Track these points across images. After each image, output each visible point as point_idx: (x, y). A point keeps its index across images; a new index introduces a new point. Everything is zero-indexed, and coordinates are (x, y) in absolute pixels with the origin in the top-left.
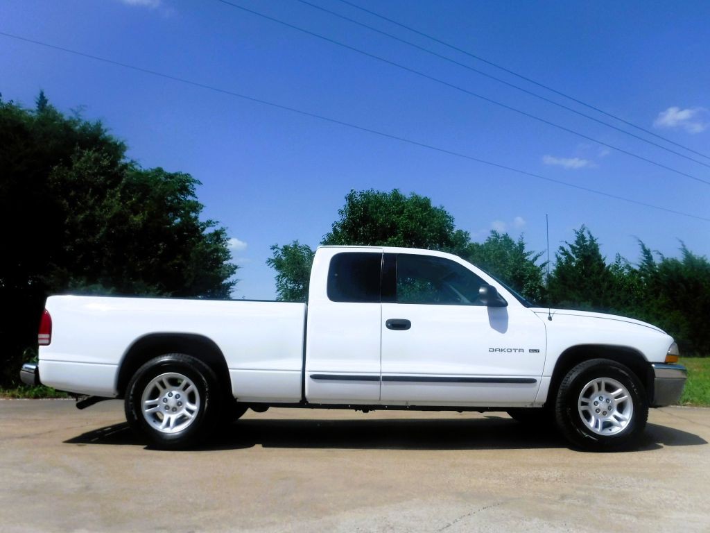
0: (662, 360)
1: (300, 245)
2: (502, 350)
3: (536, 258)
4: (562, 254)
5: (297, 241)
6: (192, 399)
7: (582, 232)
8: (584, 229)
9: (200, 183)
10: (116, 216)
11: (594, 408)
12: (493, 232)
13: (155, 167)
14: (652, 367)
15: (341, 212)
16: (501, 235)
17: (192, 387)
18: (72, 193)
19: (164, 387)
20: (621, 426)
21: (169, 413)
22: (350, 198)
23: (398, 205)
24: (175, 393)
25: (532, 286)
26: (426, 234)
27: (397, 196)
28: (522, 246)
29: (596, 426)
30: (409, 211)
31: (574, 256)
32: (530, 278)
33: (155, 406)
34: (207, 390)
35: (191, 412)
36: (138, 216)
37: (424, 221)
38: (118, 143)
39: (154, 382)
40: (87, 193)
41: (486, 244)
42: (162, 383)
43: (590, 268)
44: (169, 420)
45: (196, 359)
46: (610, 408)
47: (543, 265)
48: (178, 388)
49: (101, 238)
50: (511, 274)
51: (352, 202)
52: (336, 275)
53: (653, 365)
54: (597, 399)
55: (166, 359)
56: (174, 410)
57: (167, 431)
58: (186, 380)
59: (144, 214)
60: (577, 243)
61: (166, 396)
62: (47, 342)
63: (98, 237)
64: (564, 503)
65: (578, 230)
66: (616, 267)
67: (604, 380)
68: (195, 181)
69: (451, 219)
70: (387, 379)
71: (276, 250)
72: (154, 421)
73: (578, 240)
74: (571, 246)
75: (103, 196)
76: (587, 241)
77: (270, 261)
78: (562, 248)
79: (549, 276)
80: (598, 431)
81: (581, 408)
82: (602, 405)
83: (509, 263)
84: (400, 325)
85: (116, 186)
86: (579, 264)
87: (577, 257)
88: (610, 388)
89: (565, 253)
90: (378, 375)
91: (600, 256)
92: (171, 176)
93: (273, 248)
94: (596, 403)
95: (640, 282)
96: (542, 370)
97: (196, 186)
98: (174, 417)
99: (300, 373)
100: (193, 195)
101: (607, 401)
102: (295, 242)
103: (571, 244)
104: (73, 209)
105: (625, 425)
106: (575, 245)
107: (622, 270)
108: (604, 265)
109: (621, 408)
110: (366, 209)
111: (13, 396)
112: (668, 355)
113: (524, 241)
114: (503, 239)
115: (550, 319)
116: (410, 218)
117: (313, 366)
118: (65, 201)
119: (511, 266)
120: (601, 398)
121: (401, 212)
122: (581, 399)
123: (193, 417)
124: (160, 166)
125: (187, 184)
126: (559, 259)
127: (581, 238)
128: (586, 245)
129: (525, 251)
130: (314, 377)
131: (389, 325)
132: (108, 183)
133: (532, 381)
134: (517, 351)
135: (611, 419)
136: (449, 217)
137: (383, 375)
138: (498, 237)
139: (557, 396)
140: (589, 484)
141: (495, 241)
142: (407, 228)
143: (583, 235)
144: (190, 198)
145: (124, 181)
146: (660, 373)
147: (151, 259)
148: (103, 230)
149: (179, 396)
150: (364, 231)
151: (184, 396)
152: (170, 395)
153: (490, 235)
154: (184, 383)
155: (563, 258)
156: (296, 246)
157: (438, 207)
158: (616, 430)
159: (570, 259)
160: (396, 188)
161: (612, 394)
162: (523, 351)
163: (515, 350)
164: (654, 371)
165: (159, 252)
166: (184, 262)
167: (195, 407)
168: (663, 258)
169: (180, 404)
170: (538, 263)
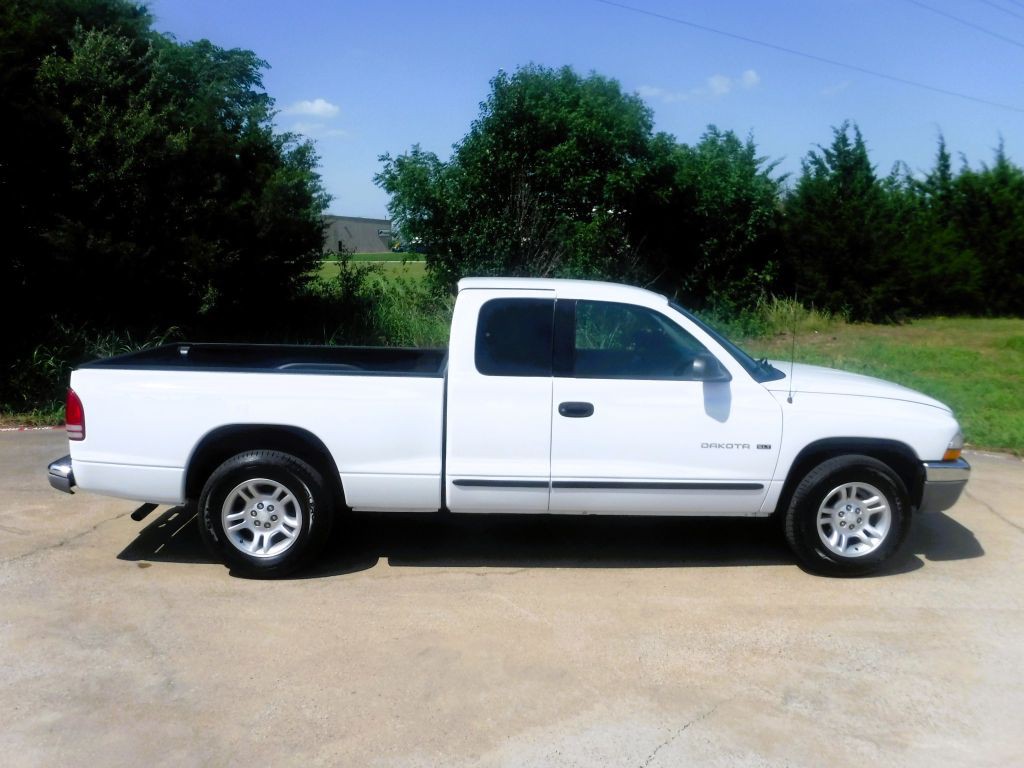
0: (939, 457)
1: (422, 151)
2: (720, 446)
3: (771, 168)
4: (812, 163)
5: (418, 145)
6: (290, 510)
7: (844, 130)
8: (847, 126)
9: (268, 67)
10: (147, 138)
11: (838, 519)
12: (712, 127)
13: (197, 39)
14: (924, 468)
15: (483, 105)
16: (723, 133)
17: (290, 496)
18: (77, 102)
19: (250, 496)
20: (871, 545)
21: (261, 530)
22: (497, 83)
23: (571, 92)
24: (266, 503)
25: (762, 215)
26: (613, 141)
27: (569, 78)
28: (751, 149)
29: (839, 544)
30: (586, 103)
31: (828, 166)
32: (761, 203)
33: (241, 521)
34: (311, 501)
35: (291, 529)
36: (179, 134)
37: (608, 120)
38: (138, 8)
39: (237, 491)
40: (98, 102)
41: (700, 147)
42: (246, 491)
43: (851, 186)
44: (262, 538)
45: (293, 458)
46: (859, 520)
47: (782, 179)
48: (270, 497)
49: (127, 171)
50: (733, 196)
51: (501, 89)
52: (488, 335)
53: (926, 465)
54: (843, 509)
55: (251, 458)
56: (267, 526)
57: (260, 554)
58: (280, 488)
59: (188, 132)
60: (836, 147)
61: (255, 508)
62: (80, 435)
63: (121, 171)
64: (787, 712)
65: (839, 127)
66: (890, 181)
67: (855, 486)
68: (262, 63)
69: (649, 112)
70: (558, 485)
71: (386, 162)
72: (241, 542)
73: (838, 143)
74: (826, 152)
75: (123, 106)
76: (849, 145)
77: (378, 178)
78: (812, 154)
79: (789, 195)
80: (840, 551)
81: (820, 522)
82: (850, 517)
83: (731, 180)
84: (577, 410)
85: (142, 86)
86: (835, 179)
87: (833, 168)
88: (863, 495)
89: (817, 162)
90: (547, 480)
91: (869, 164)
92: (224, 55)
93: (383, 159)
94: (841, 514)
95: (922, 202)
96: (772, 473)
97: (262, 70)
98: (268, 535)
99: (439, 477)
100: (258, 84)
101: (857, 511)
102: (414, 146)
103: (825, 147)
104: (81, 131)
105: (876, 543)
106: (832, 151)
107: (899, 186)
108: (874, 178)
109: (874, 520)
110: (521, 100)
111: (29, 424)
112: (949, 449)
113: (755, 142)
114: (725, 138)
115: (790, 400)
116: (589, 115)
117: (457, 469)
118: (67, 119)
119: (733, 185)
120: (849, 507)
121: (574, 105)
122: (822, 509)
123: (294, 535)
124: (206, 38)
125: (251, 67)
126: (806, 169)
127: (843, 140)
128: (848, 152)
129: (755, 157)
130: (458, 483)
131: (563, 410)
132: (129, 82)
133: (759, 487)
134: (740, 447)
135: (860, 534)
136: (646, 111)
137: (553, 480)
138: (718, 135)
139: (789, 503)
140: (821, 664)
141: (713, 142)
142: (583, 130)
143: (844, 136)
144: (254, 88)
145: (153, 79)
146: (933, 475)
147: (204, 200)
148: (130, 161)
149: (273, 507)
150: (518, 137)
151: (279, 508)
152: (261, 506)
153: (707, 131)
154: (278, 492)
155: (813, 169)
156: (415, 153)
157: (631, 95)
158: (864, 550)
159: (821, 170)
160: (568, 65)
161: (865, 502)
162: (749, 447)
163: (738, 446)
164: (925, 472)
165: (216, 189)
166: (254, 203)
167: (296, 523)
168: (966, 166)
169: (274, 518)
170: (774, 176)
